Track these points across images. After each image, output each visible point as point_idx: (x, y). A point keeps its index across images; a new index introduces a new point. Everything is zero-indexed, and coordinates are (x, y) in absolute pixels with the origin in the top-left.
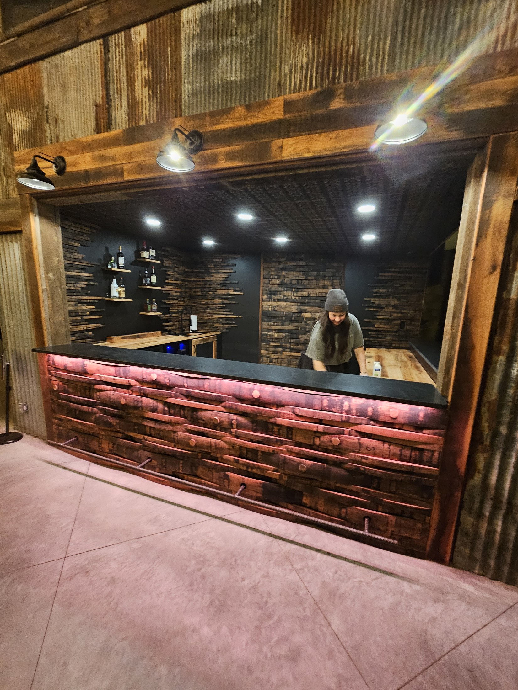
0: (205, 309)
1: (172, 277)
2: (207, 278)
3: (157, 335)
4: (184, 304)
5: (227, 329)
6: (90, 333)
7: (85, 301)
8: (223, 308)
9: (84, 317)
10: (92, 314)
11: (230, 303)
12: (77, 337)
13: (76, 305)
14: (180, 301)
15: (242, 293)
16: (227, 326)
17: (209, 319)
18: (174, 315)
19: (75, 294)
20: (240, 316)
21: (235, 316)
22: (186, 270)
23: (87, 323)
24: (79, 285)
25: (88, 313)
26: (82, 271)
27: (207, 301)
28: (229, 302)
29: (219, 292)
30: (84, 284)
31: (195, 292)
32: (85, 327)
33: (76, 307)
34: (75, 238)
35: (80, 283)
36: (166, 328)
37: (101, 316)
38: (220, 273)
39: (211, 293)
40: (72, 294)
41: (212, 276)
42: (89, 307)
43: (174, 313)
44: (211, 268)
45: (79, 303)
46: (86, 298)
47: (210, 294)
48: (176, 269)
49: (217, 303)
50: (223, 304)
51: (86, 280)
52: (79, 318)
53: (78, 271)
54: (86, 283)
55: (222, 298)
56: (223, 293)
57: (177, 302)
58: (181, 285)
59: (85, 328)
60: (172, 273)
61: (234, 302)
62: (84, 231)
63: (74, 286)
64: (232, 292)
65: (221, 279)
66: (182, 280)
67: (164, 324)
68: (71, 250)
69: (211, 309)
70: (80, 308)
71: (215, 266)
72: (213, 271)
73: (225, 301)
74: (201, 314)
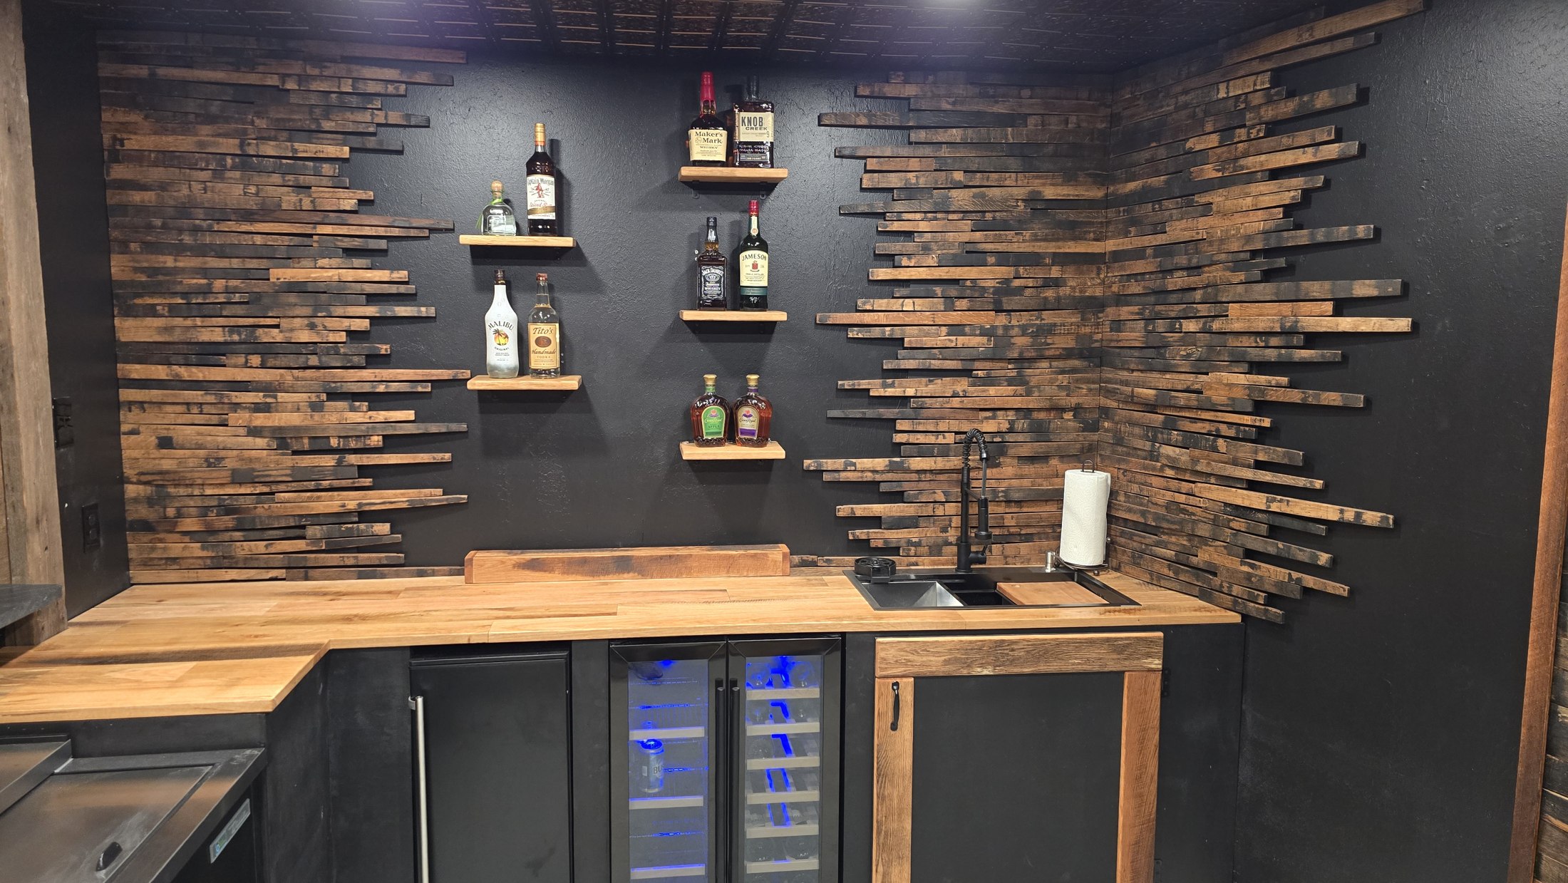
0: (1152, 434)
1: (926, 249)
2: (1179, 230)
3: (760, 568)
4: (1018, 402)
5: (1272, 599)
6: (383, 528)
7: (367, 388)
8: (1261, 436)
9: (353, 459)
10: (393, 442)
11: (1303, 407)
12: (317, 540)
13: (316, 407)
14: (989, 381)
15: (1402, 324)
16: (1280, 574)
17: (1172, 506)
18: (917, 463)
19: (313, 360)
20: (1371, 518)
21: (1329, 512)
22: (1050, 192)
23: (367, 482)
24: (331, 323)
25: (376, 441)
26: (357, 262)
27: (1167, 380)
28: (1295, 396)
29: (1239, 318)
30: (360, 316)
31: (1117, 325)
32: (351, 501)
33: (317, 416)
34: (327, 125)
35: (339, 311)
36: (861, 534)
37: (447, 457)
38: (1250, 178)
39: (1191, 326)
40: (301, 360)
41: (1207, 209)
42: (381, 415)
43: (924, 451)
44: (1200, 157)
45: (333, 396)
46: (367, 374)
47: (1188, 338)
48: (961, 198)
49: (1219, 397)
50: (1260, 407)
51: (372, 299)
52: (328, 461)
53: (335, 262)
54: (372, 311)
55: (1258, 367)
56: (1261, 325)
57: (962, 385)
58: (1005, 289)
59: (352, 505)
60: (923, 226)
61: (1332, 398)
62: (372, 88)
63: (312, 327)
64: (1320, 319)
65: (1256, 223)
66: (1004, 259)
67: (843, 510)
68: (303, 180)
69: (1190, 441)
70: (334, 418)
71: (1226, 132)
72: (1210, 172)
73: (1276, 387)
74: (1135, 463)
